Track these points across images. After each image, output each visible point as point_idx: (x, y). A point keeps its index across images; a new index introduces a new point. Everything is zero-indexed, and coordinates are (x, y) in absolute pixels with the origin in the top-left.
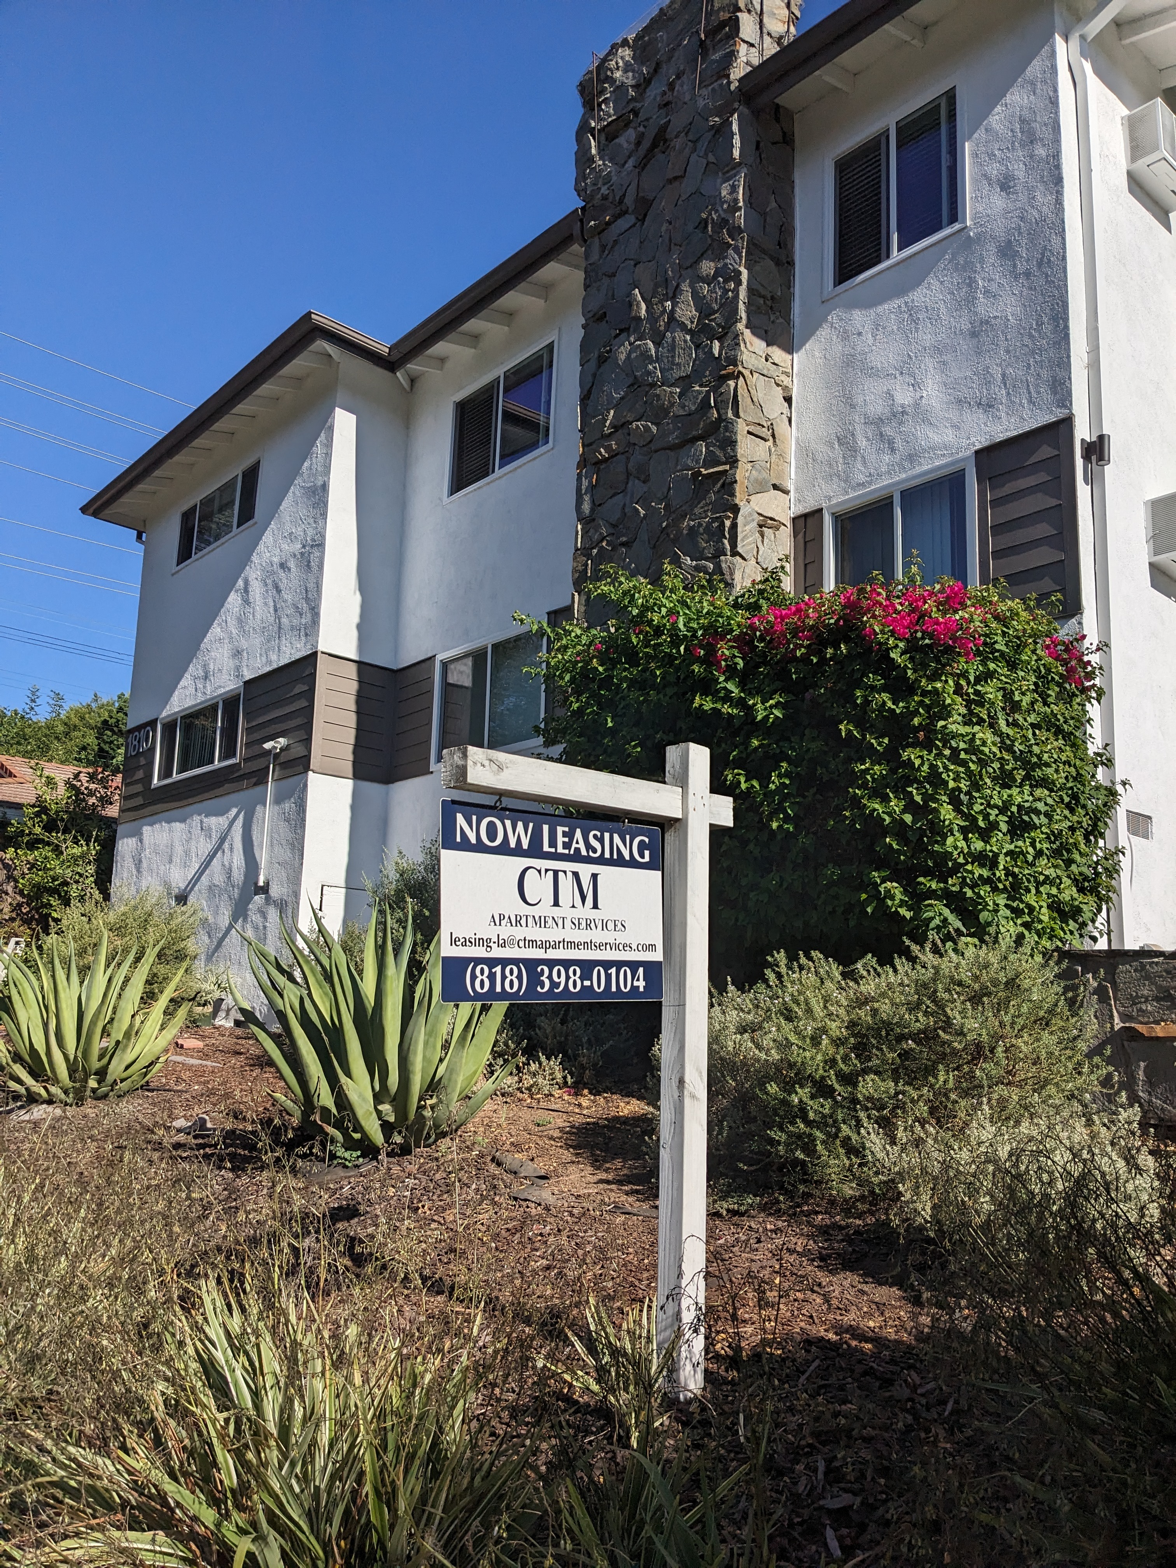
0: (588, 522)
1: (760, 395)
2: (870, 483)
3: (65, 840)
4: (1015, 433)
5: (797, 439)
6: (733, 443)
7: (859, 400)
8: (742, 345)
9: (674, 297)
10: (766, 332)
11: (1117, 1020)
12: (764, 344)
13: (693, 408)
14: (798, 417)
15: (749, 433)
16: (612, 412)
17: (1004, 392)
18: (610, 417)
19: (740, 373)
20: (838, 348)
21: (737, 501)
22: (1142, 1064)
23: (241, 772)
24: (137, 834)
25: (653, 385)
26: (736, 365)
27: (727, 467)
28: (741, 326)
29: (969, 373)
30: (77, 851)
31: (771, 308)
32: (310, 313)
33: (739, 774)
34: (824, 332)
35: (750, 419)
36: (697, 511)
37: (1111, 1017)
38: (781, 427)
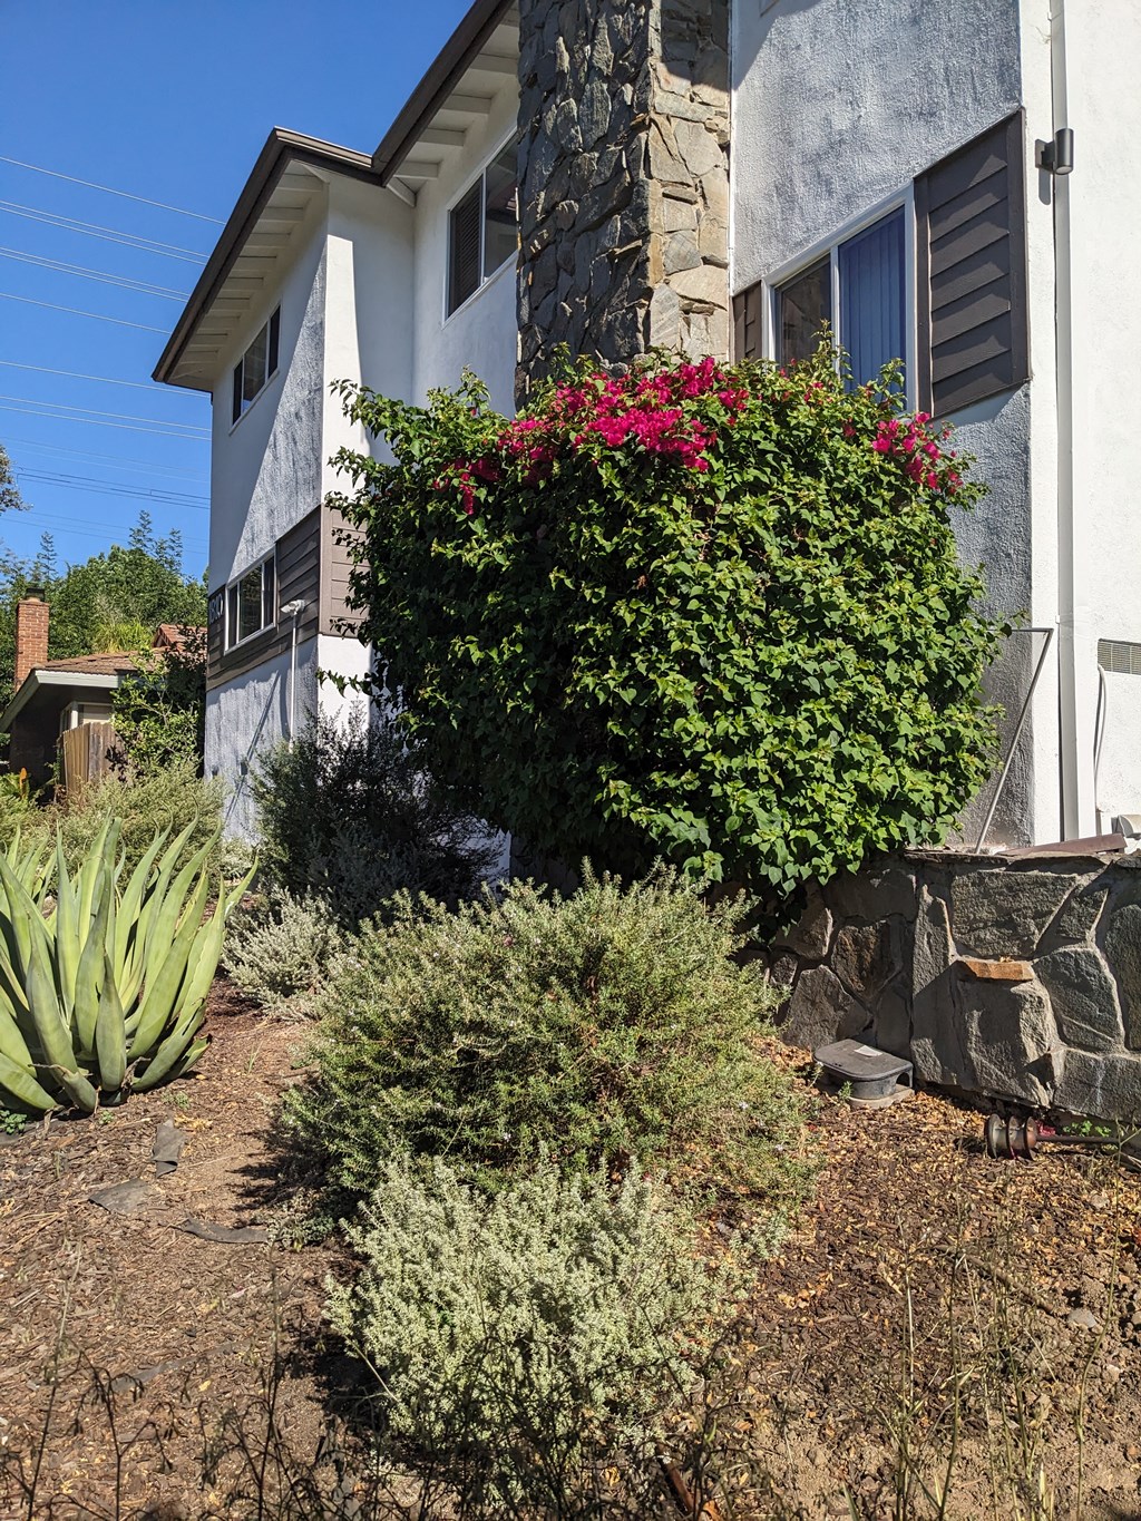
0: (525, 329)
1: (681, 145)
2: (807, 240)
3: (166, 710)
4: (958, 145)
5: (737, 196)
6: (642, 211)
7: (797, 135)
8: (656, 84)
9: (591, 40)
10: (692, 64)
11: (952, 950)
12: (686, 83)
13: (608, 174)
14: (738, 168)
15: (665, 195)
16: (543, 194)
17: (946, 92)
18: (541, 201)
19: (652, 120)
20: (777, 71)
21: (650, 283)
22: (976, 1014)
23: (278, 637)
24: (216, 701)
25: (576, 153)
26: (647, 112)
27: (640, 243)
28: (655, 61)
29: (909, 76)
30: (176, 719)
31: (699, 32)
32: (275, 130)
33: (471, 642)
34: (765, 54)
35: (667, 178)
36: (615, 301)
37: (946, 946)
38: (715, 184)
